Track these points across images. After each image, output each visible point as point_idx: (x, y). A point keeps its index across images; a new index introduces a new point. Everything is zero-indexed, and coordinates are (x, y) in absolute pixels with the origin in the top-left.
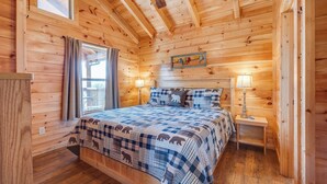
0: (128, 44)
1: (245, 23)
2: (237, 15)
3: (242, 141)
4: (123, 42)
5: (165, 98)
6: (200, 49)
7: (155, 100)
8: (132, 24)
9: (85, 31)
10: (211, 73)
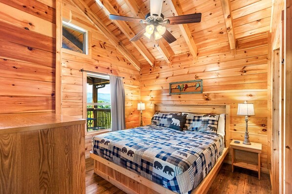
0: (131, 72)
1: (240, 54)
2: (232, 46)
3: (236, 164)
4: (127, 70)
5: (164, 121)
6: (197, 77)
7: (155, 123)
8: (135, 54)
9: (96, 63)
10: (207, 99)
